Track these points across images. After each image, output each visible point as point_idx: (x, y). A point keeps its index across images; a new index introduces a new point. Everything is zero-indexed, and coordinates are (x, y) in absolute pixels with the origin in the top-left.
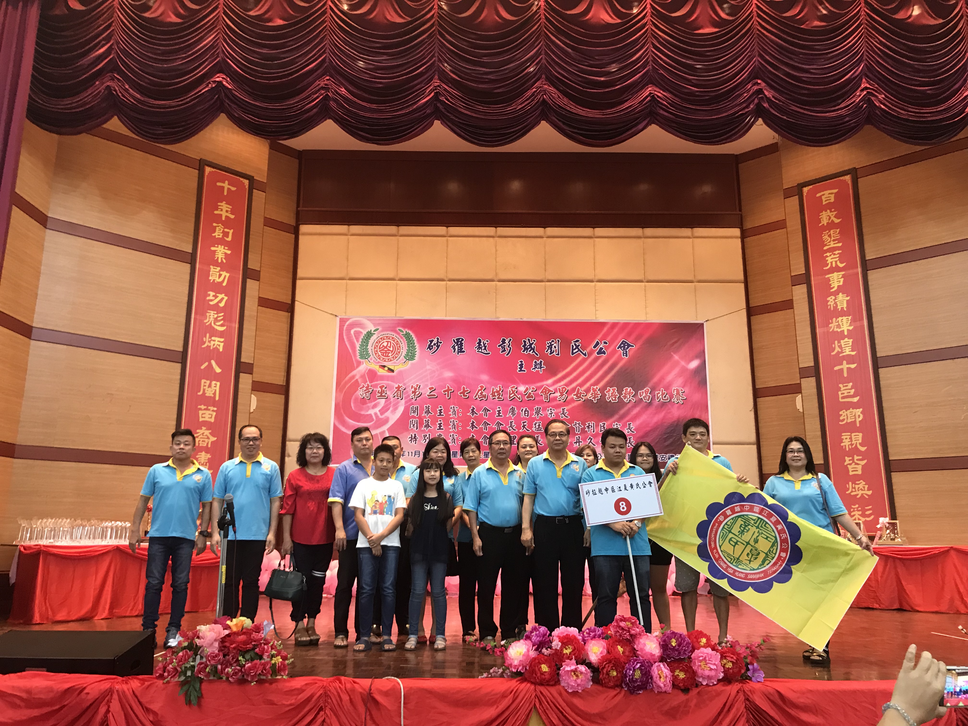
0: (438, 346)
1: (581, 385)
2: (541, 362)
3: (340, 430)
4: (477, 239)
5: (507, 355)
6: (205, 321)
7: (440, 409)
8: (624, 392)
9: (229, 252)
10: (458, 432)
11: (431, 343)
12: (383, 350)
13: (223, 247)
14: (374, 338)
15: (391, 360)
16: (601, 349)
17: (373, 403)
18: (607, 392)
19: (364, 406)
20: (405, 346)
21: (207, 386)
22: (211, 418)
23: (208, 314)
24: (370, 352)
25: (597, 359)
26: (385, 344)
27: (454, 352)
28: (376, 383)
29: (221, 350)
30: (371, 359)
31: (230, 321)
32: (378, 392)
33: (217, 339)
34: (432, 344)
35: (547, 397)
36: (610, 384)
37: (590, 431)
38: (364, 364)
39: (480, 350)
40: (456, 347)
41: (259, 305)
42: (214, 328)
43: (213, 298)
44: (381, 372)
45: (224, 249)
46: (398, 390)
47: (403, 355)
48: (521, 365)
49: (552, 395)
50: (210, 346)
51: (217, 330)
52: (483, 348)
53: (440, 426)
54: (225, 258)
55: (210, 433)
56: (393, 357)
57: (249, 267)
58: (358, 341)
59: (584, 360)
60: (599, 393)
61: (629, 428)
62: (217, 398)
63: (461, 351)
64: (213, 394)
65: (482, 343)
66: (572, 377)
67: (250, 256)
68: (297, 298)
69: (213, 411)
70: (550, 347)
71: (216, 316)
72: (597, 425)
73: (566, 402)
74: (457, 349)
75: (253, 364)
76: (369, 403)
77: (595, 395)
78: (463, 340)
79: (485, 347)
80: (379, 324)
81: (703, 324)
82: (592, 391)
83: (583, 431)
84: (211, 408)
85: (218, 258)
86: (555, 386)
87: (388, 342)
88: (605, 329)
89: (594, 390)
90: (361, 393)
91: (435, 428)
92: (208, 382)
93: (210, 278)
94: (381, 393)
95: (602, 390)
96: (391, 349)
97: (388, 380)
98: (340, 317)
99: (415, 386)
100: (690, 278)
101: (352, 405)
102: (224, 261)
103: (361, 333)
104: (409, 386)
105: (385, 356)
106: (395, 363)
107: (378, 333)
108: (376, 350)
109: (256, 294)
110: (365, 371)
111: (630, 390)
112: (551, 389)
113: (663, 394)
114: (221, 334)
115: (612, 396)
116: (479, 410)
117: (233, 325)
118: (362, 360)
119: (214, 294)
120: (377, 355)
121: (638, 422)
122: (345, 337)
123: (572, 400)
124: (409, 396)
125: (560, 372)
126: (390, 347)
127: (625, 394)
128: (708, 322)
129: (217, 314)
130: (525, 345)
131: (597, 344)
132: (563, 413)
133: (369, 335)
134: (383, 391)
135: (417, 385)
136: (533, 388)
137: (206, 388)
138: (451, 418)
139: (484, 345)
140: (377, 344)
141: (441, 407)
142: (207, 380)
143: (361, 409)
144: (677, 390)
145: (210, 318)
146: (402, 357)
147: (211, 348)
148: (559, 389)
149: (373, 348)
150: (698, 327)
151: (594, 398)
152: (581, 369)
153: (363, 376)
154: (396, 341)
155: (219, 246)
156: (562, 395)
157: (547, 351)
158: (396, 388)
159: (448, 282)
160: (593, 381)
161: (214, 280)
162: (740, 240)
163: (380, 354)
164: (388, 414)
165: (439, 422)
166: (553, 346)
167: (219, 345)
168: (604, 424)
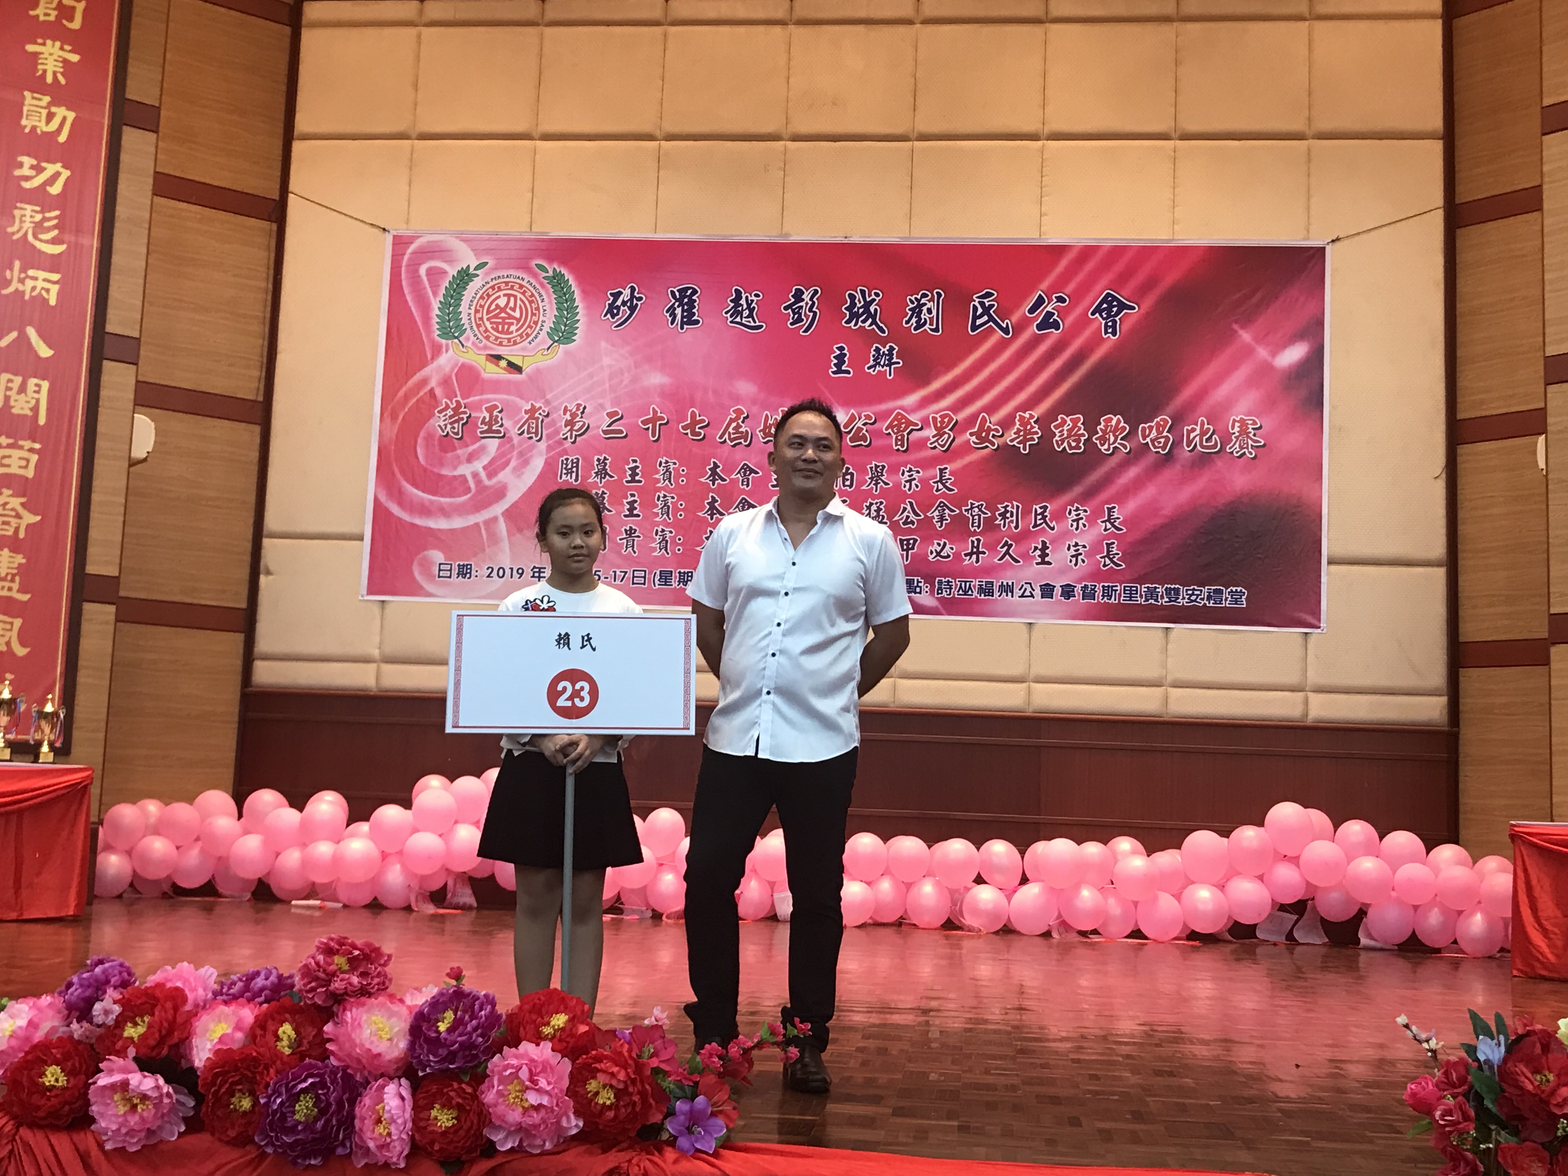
0: (633, 309)
1: (990, 409)
2: (892, 349)
3: (389, 514)
4: (742, 30)
5: (805, 331)
6: (10, 230)
7: (632, 465)
8: (1102, 426)
9: (75, 58)
10: (677, 525)
11: (615, 301)
12: (496, 316)
13: (58, 44)
14: (475, 285)
15: (515, 343)
16: (1050, 315)
17: (471, 448)
18: (1056, 427)
19: (449, 455)
20: (551, 308)
21: (15, 389)
22: (26, 467)
23: (17, 213)
24: (465, 321)
25: (1036, 341)
26: (502, 302)
27: (672, 323)
28: (477, 398)
29: (53, 302)
30: (468, 339)
31: (78, 231)
32: (483, 422)
33: (42, 274)
34: (619, 303)
35: (902, 440)
36: (1065, 406)
37: (1008, 527)
38: (451, 351)
39: (738, 319)
40: (679, 311)
41: (157, 192)
42: (34, 247)
43: (33, 173)
44: (491, 371)
45: (62, 49)
46: (532, 417)
47: (546, 328)
48: (841, 358)
49: (916, 435)
50: (23, 292)
51: (40, 251)
52: (746, 313)
53: (632, 509)
54: (63, 74)
55: (23, 504)
56: (521, 336)
57: (129, 96)
58: (435, 294)
59: (1002, 345)
60: (1036, 429)
61: (1109, 520)
62: (42, 421)
63: (689, 319)
64: (31, 409)
65: (743, 301)
66: (968, 387)
67: (133, 69)
68: (294, 184)
69: (31, 450)
70: (917, 310)
71: (38, 217)
72: (1027, 512)
73: (950, 454)
74: (679, 317)
75: (138, 340)
76: (461, 448)
77: (1025, 436)
78: (695, 292)
79: (751, 310)
80: (488, 251)
81: (1324, 249)
82: (1017, 426)
83: (990, 525)
84: (27, 444)
85: (45, 71)
86: (923, 413)
87: (509, 296)
88: (1064, 263)
89: (1024, 422)
90: (439, 423)
91: (619, 513)
92: (18, 380)
93: (24, 122)
94: (490, 424)
95: (1044, 422)
96: (517, 314)
97: (509, 393)
98: (395, 233)
99: (572, 407)
100: (1298, 125)
101: (420, 451)
102: (62, 81)
103: (445, 272)
104: (557, 409)
105: (502, 332)
106: (524, 349)
107: (487, 274)
108: (479, 315)
109: (149, 167)
110: (452, 369)
111: (1119, 422)
112: (913, 418)
113: (1203, 433)
114: (52, 264)
115: (1069, 436)
116: (729, 471)
117: (85, 241)
118: (444, 341)
119: (34, 162)
120: (482, 329)
121: (1132, 505)
122: (404, 283)
123: (967, 448)
124: (557, 432)
125: (936, 376)
126: (514, 310)
127: (1105, 432)
128: (1338, 244)
129: (42, 212)
130: (853, 305)
131: (1040, 301)
132: (941, 481)
133: (464, 277)
134: (493, 420)
135: (579, 405)
136: (868, 417)
137: (13, 393)
138: (659, 489)
139: (749, 305)
140: (482, 302)
141: (634, 461)
142: (16, 374)
143: (442, 464)
144: (1243, 422)
145: (22, 222)
146: (543, 334)
147: (27, 297)
148: (934, 419)
149: (472, 311)
150: (1312, 256)
151: (1023, 442)
152: (993, 367)
153: (446, 382)
154: (528, 294)
155: (49, 42)
156: (940, 434)
157: (907, 322)
158: (526, 412)
159: (663, 142)
160: (1022, 397)
161: (34, 128)
162: (1440, 22)
163: (489, 326)
164: (505, 476)
165: (630, 499)
166: (925, 309)
167: (48, 291)
168: (1045, 508)
